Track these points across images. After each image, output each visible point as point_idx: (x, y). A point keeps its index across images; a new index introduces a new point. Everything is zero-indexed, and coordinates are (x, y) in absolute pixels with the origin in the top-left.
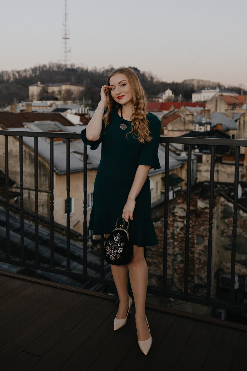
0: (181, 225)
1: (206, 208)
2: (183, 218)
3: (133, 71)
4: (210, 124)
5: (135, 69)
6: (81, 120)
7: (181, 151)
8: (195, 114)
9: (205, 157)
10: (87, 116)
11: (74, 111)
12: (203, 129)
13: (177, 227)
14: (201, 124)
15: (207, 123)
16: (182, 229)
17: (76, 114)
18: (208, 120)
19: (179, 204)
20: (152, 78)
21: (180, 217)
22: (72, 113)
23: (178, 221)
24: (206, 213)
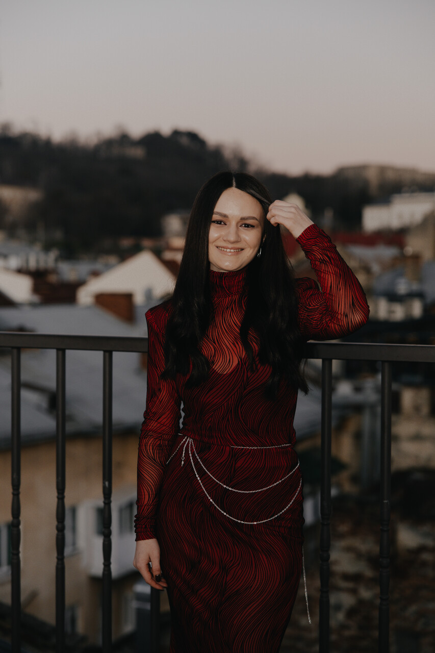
0: (347, 600)
1: (422, 549)
2: (356, 578)
3: (185, 141)
4: (420, 295)
5: (193, 137)
6: (36, 289)
7: (338, 379)
8: (376, 268)
9: (408, 397)
10: (53, 279)
11: (14, 262)
12: (399, 313)
13: (338, 607)
14: (393, 297)
15: (411, 295)
16: (351, 613)
17: (20, 271)
18: (415, 287)
19: (341, 536)
20: (243, 162)
21: (346, 577)
22: (7, 269)
23: (338, 589)
24: (424, 564)
